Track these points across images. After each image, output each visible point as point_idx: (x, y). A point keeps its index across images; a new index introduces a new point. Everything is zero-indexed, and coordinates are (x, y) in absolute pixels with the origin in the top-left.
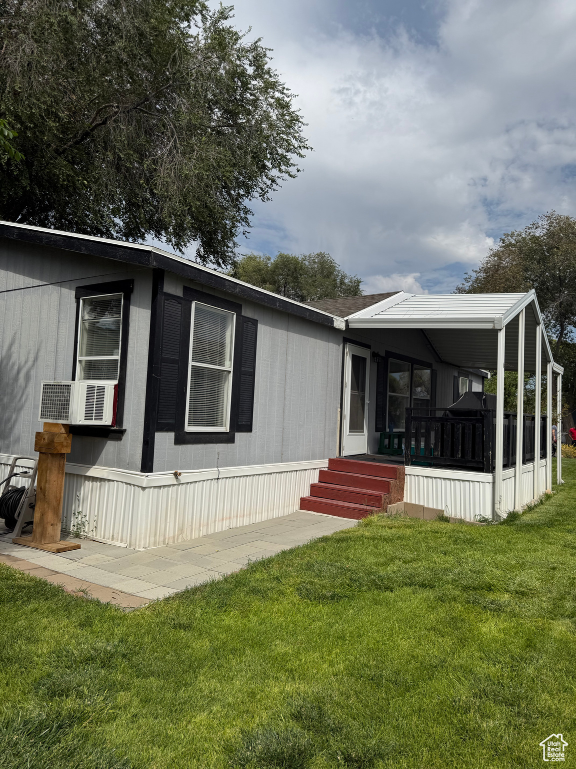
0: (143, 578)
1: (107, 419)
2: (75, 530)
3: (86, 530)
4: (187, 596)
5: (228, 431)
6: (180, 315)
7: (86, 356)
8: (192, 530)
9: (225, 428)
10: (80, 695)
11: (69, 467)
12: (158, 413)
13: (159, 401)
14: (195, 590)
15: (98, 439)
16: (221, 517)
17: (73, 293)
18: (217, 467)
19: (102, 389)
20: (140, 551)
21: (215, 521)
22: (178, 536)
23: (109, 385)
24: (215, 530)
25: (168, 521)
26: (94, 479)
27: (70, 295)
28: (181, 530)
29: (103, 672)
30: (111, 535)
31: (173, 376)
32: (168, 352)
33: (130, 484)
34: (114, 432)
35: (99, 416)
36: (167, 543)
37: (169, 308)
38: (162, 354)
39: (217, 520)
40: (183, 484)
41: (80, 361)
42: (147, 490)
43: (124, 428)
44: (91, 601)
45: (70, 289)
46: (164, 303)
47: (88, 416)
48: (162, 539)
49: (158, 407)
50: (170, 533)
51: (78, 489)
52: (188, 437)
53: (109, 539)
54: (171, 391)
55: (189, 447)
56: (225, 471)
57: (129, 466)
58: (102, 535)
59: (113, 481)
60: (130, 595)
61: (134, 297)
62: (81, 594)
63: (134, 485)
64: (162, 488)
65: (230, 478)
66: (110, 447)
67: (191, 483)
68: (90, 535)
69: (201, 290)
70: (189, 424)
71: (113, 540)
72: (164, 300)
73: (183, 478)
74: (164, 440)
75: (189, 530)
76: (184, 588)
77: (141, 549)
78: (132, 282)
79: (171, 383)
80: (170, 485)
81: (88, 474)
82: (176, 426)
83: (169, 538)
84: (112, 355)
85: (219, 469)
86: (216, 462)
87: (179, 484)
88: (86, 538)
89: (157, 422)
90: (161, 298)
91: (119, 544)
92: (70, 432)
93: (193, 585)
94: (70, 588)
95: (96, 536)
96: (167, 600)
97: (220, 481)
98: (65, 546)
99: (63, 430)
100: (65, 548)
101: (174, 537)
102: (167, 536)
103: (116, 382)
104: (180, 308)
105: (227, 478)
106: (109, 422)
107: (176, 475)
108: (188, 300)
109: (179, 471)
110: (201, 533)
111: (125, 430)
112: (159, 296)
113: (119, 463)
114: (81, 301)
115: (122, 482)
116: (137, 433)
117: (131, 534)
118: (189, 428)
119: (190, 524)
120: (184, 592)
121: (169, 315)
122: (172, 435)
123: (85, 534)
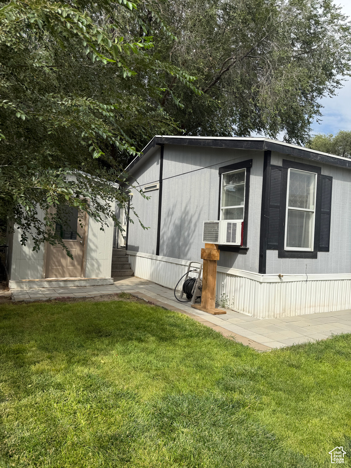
0: (264, 335)
1: (238, 242)
2: (222, 303)
3: (228, 304)
4: (295, 349)
5: (313, 251)
6: (280, 178)
7: (225, 206)
8: (291, 311)
9: (311, 249)
10: (241, 393)
11: (219, 269)
12: (268, 238)
13: (268, 232)
14: (299, 347)
15: (233, 253)
16: (309, 305)
17: (218, 171)
18: (306, 274)
19: (235, 225)
20: (260, 320)
21: (305, 307)
22: (282, 314)
23: (239, 222)
24: (305, 313)
25: (276, 304)
26: (232, 276)
27: (215, 172)
28: (284, 310)
29: (252, 383)
30: (242, 308)
31: (277, 216)
32: (274, 201)
33: (253, 280)
34: (242, 249)
35: (234, 241)
36: (276, 317)
37: (274, 174)
38: (269, 203)
39: (307, 306)
40: (284, 282)
41: (222, 209)
42: (263, 284)
43: (247, 247)
44: (239, 344)
45: (216, 169)
46: (271, 171)
47: (228, 241)
48: (272, 314)
49: (268, 235)
50: (277, 311)
51: (223, 281)
52: (286, 253)
53: (241, 310)
54: (276, 225)
55: (287, 259)
56: (311, 276)
57: (251, 269)
58: (237, 307)
59: (243, 277)
60: (259, 343)
61: (252, 170)
62: (232, 339)
63: (255, 281)
64: (272, 284)
65: (314, 281)
66: (240, 257)
67: (289, 282)
68: (230, 307)
69: (294, 161)
70: (287, 246)
71: (243, 311)
72: (271, 169)
73: (284, 279)
74: (272, 255)
75: (289, 311)
76: (292, 345)
77: (261, 318)
78: (251, 161)
79: (276, 220)
80: (276, 283)
81: (228, 273)
82: (279, 247)
83: (277, 314)
84: (240, 205)
85: (307, 275)
86: (305, 270)
87: (282, 282)
88: (228, 308)
89: (268, 244)
90: (269, 168)
91: (247, 314)
92: (219, 249)
93: (297, 343)
94: (225, 335)
95: (234, 308)
96: (282, 349)
97: (308, 282)
98: (218, 312)
99: (215, 248)
100: (218, 313)
101: (280, 314)
102: (276, 313)
103: (242, 221)
104: (281, 173)
105: (312, 281)
106: (239, 244)
107: (280, 276)
108: (286, 168)
109: (282, 274)
110: (296, 314)
111: (248, 248)
112: (268, 167)
113: (245, 267)
114: (222, 175)
115: (248, 278)
116: (255, 250)
117: (254, 309)
118: (287, 248)
119: (290, 307)
120: (292, 347)
121: (273, 179)
122: (276, 252)
123: (228, 306)
